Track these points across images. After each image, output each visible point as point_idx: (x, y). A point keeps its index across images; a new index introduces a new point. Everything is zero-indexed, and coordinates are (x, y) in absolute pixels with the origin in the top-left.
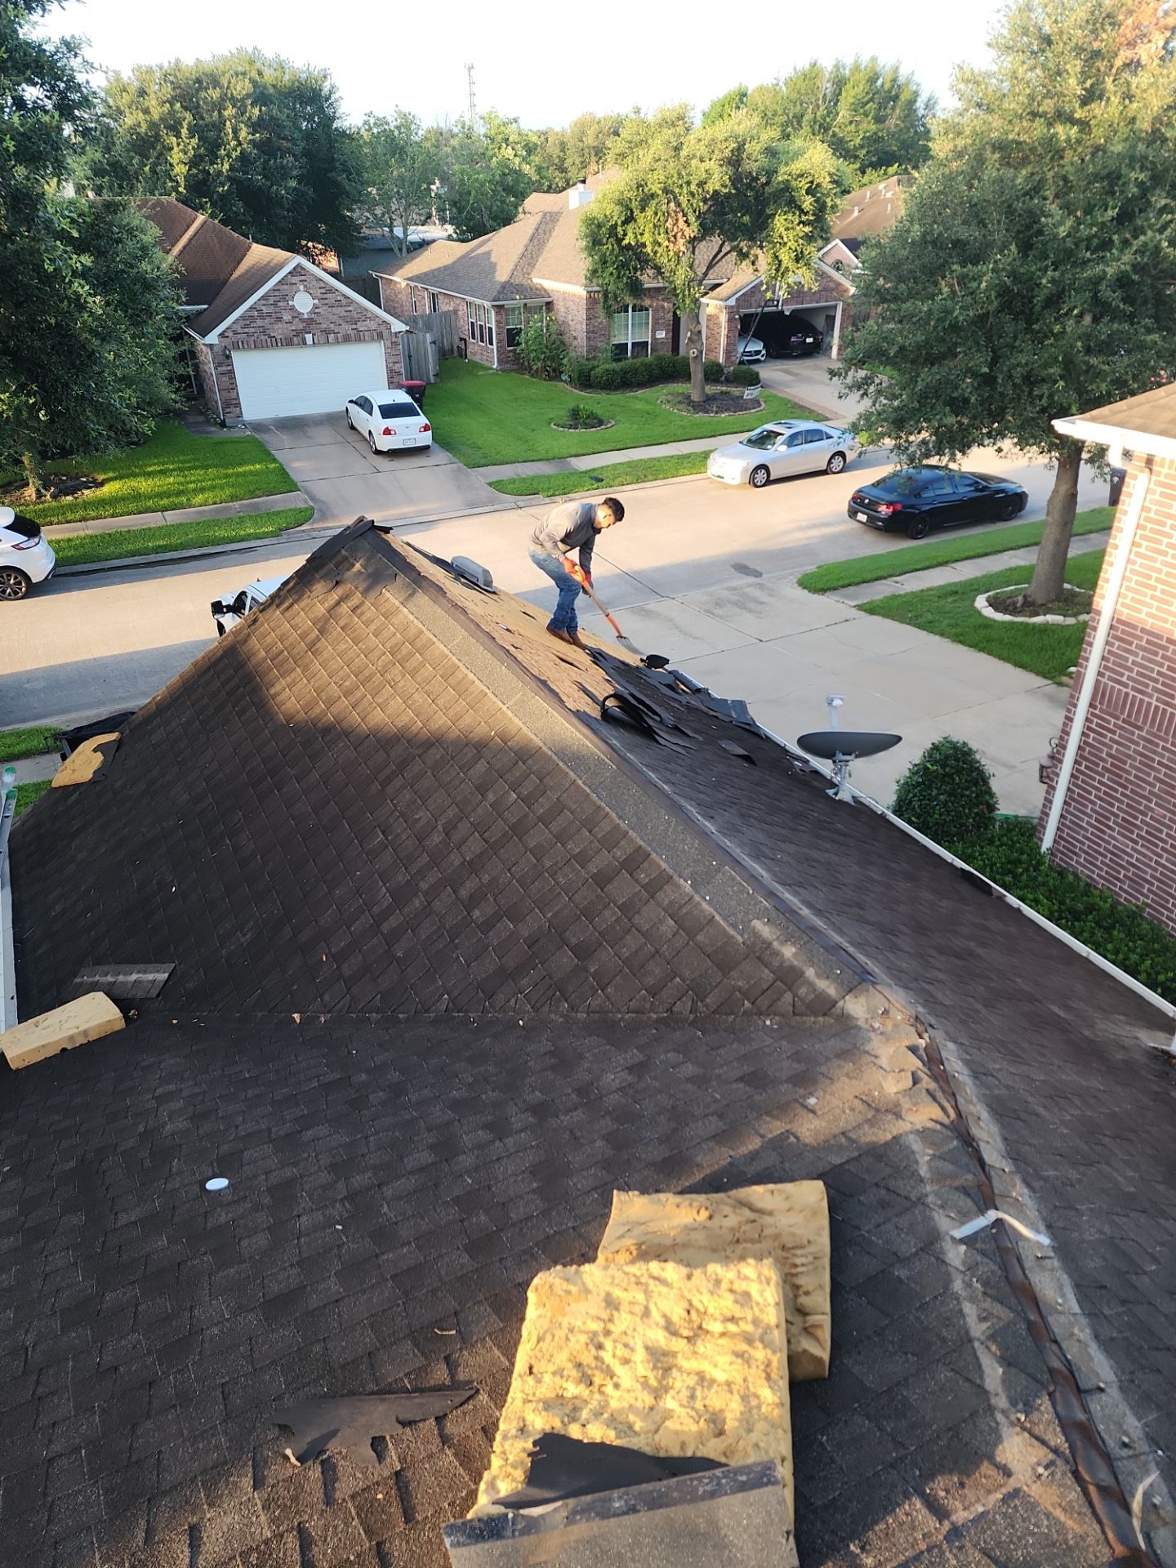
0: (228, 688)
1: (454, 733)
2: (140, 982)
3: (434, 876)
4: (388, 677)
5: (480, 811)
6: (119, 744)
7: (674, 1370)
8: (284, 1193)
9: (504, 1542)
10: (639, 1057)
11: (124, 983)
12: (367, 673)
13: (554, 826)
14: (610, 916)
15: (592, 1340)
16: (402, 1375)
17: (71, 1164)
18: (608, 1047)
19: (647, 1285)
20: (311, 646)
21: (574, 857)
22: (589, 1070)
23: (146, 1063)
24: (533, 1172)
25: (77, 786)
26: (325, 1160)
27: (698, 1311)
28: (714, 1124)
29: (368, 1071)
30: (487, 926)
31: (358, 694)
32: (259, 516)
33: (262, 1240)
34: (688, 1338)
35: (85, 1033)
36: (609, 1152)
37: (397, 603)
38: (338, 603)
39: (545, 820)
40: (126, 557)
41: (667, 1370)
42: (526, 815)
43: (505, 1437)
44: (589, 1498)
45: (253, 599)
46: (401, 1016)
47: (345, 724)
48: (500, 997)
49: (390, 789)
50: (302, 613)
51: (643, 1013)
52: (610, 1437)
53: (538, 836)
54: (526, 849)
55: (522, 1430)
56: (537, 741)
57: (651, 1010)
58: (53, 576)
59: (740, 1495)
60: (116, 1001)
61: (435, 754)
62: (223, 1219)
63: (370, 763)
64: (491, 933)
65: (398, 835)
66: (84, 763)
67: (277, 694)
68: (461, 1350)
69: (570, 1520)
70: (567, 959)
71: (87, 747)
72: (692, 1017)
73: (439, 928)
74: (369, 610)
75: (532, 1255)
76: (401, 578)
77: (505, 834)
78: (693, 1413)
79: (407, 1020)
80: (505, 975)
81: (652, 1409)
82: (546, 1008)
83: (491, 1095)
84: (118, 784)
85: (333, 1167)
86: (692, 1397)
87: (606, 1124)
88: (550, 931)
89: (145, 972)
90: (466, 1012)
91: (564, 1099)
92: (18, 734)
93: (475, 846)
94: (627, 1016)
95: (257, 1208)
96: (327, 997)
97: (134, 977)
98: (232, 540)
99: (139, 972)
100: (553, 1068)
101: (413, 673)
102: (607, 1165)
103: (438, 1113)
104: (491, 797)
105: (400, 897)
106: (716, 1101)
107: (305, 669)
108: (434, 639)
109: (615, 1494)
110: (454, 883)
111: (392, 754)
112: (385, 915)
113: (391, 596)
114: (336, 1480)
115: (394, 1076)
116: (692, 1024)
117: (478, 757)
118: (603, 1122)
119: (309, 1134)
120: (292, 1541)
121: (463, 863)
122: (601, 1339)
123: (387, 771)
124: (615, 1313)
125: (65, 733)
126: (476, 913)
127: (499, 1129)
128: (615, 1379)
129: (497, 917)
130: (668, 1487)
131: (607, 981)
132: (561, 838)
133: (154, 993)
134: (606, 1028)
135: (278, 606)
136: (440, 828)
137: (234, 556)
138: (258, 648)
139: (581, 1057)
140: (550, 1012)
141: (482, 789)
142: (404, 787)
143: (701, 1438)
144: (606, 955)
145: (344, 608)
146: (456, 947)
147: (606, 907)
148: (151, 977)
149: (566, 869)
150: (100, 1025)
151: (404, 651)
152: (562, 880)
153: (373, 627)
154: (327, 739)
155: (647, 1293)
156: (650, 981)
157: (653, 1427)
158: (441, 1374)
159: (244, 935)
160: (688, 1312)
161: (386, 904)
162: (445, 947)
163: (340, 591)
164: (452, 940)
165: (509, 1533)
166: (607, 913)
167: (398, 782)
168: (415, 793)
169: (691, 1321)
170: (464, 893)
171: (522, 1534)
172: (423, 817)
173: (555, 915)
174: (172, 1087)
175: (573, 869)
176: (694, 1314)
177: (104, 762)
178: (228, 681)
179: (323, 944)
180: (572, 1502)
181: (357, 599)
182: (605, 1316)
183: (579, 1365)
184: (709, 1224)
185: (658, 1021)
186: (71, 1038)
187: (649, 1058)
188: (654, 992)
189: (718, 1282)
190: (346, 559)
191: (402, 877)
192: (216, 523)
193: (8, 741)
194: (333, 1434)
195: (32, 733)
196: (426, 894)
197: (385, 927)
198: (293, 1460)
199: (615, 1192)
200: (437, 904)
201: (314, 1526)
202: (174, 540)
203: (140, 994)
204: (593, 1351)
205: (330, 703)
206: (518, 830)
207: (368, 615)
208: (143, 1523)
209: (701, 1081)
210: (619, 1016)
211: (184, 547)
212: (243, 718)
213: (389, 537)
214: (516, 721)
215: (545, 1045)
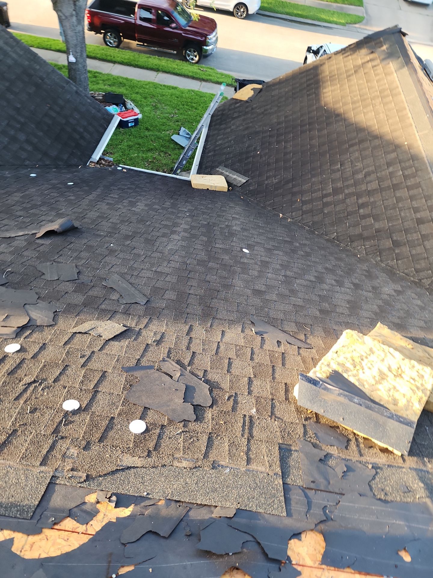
0: (308, 83)
1: (389, 137)
2: (236, 179)
3: (352, 190)
4: (374, 102)
5: (383, 173)
6: (261, 90)
7: (385, 380)
8: (265, 264)
9: (316, 387)
10: (400, 288)
11: (231, 177)
12: (365, 97)
13: (412, 192)
14: (416, 236)
15: (361, 357)
16: (290, 330)
17: (205, 223)
18: (389, 280)
19: (386, 353)
20: (348, 77)
21: (413, 208)
22: (379, 283)
23: (231, 205)
24: (349, 302)
25: (241, 101)
26: (280, 262)
27: (402, 370)
28: (422, 324)
29: (299, 244)
30: (364, 217)
31: (358, 105)
32: (341, 13)
33: (256, 273)
34: (395, 375)
35: (216, 187)
36: (378, 311)
37: (394, 70)
38: (368, 62)
39: (409, 188)
40: (284, 14)
41: (383, 379)
42: (402, 183)
43: (322, 364)
44: (347, 393)
45: (325, 51)
46: (316, 232)
47: (346, 116)
48: (355, 244)
49: (351, 149)
50: (351, 61)
51: (408, 276)
52: (357, 384)
53: (403, 193)
54: (395, 196)
55: (328, 365)
56: (424, 155)
57: (413, 277)
58: (257, 13)
59: (399, 423)
60: (227, 182)
61: (377, 142)
62: (246, 261)
63: (349, 135)
64: (364, 221)
65: (346, 168)
66: (246, 93)
67: (326, 93)
68: (310, 335)
69: (339, 395)
70: (388, 243)
71: (249, 87)
72: (428, 287)
73: (344, 209)
74: (380, 69)
75: (341, 324)
76: (401, 59)
77: (389, 187)
78: (388, 395)
79: (318, 235)
80: (360, 237)
81: (373, 385)
82: (371, 256)
83: (339, 272)
84: (255, 106)
85: (281, 265)
86: (389, 390)
87: (380, 302)
88: (387, 230)
89: (239, 177)
90: (341, 242)
91: (366, 287)
92: (222, 75)
93: (374, 185)
94: (401, 274)
95: (256, 264)
96: (294, 214)
97: (235, 177)
98: (326, 21)
99: (237, 176)
100: (365, 276)
101: (385, 104)
102: (376, 314)
103: (320, 268)
104: (391, 169)
105: (336, 191)
106: (425, 317)
107: (341, 86)
108: (402, 92)
109: (356, 397)
110: (359, 195)
111: (359, 135)
112: (326, 196)
113: (392, 65)
114: (264, 344)
115: (308, 250)
116: (427, 289)
117: (394, 151)
118: (379, 301)
119: (276, 252)
120: (249, 350)
121: (366, 190)
122: (364, 358)
123: (354, 142)
124: (372, 354)
125: (239, 80)
126: (361, 211)
127: (340, 283)
128: (364, 371)
129: (369, 216)
130: (375, 407)
131: (400, 258)
132: (412, 198)
133: (239, 185)
134: (391, 273)
135: (343, 54)
136: (364, 173)
137: (323, 29)
138: (326, 70)
139: (378, 278)
140: (372, 258)
141: (389, 164)
142: (357, 151)
143: (388, 402)
144: (405, 250)
145: (370, 65)
146: (348, 219)
147: (416, 232)
148: (240, 179)
149: (407, 211)
150: (221, 187)
151: (386, 93)
152: (403, 214)
153: (378, 78)
154: (337, 119)
155: (386, 355)
156: (418, 266)
157: (372, 390)
158: (302, 337)
159: (275, 179)
160: (398, 368)
161: (329, 192)
162: (344, 217)
163: (372, 56)
164: (347, 216)
165: (319, 386)
166: (415, 235)
167: (356, 148)
168: (361, 155)
169: (398, 371)
170: (360, 201)
171: (323, 389)
172: (359, 165)
173: (393, 226)
174: (237, 217)
175: (410, 212)
176: (400, 370)
177: (253, 95)
178: (309, 80)
179: (300, 195)
180: (341, 391)
181: (378, 61)
182: (368, 354)
183: (353, 360)
184: (411, 350)
185: (413, 281)
186: (211, 186)
187: (404, 291)
188: (417, 271)
189: (413, 367)
190: (381, 42)
191: (339, 185)
192: (323, 11)
193: (219, 76)
194: (267, 333)
195: (227, 76)
196: (346, 195)
197: (325, 200)
198: (254, 332)
199: (379, 323)
200: (348, 201)
201: (256, 350)
202: (304, 13)
203: (235, 183)
204: (360, 360)
205: (344, 104)
206: (396, 187)
207: (379, 71)
208: (210, 322)
209: (422, 308)
210: (398, 272)
211: (306, 17)
212: (309, 98)
213: (404, 38)
214: (419, 142)
215: (365, 267)
